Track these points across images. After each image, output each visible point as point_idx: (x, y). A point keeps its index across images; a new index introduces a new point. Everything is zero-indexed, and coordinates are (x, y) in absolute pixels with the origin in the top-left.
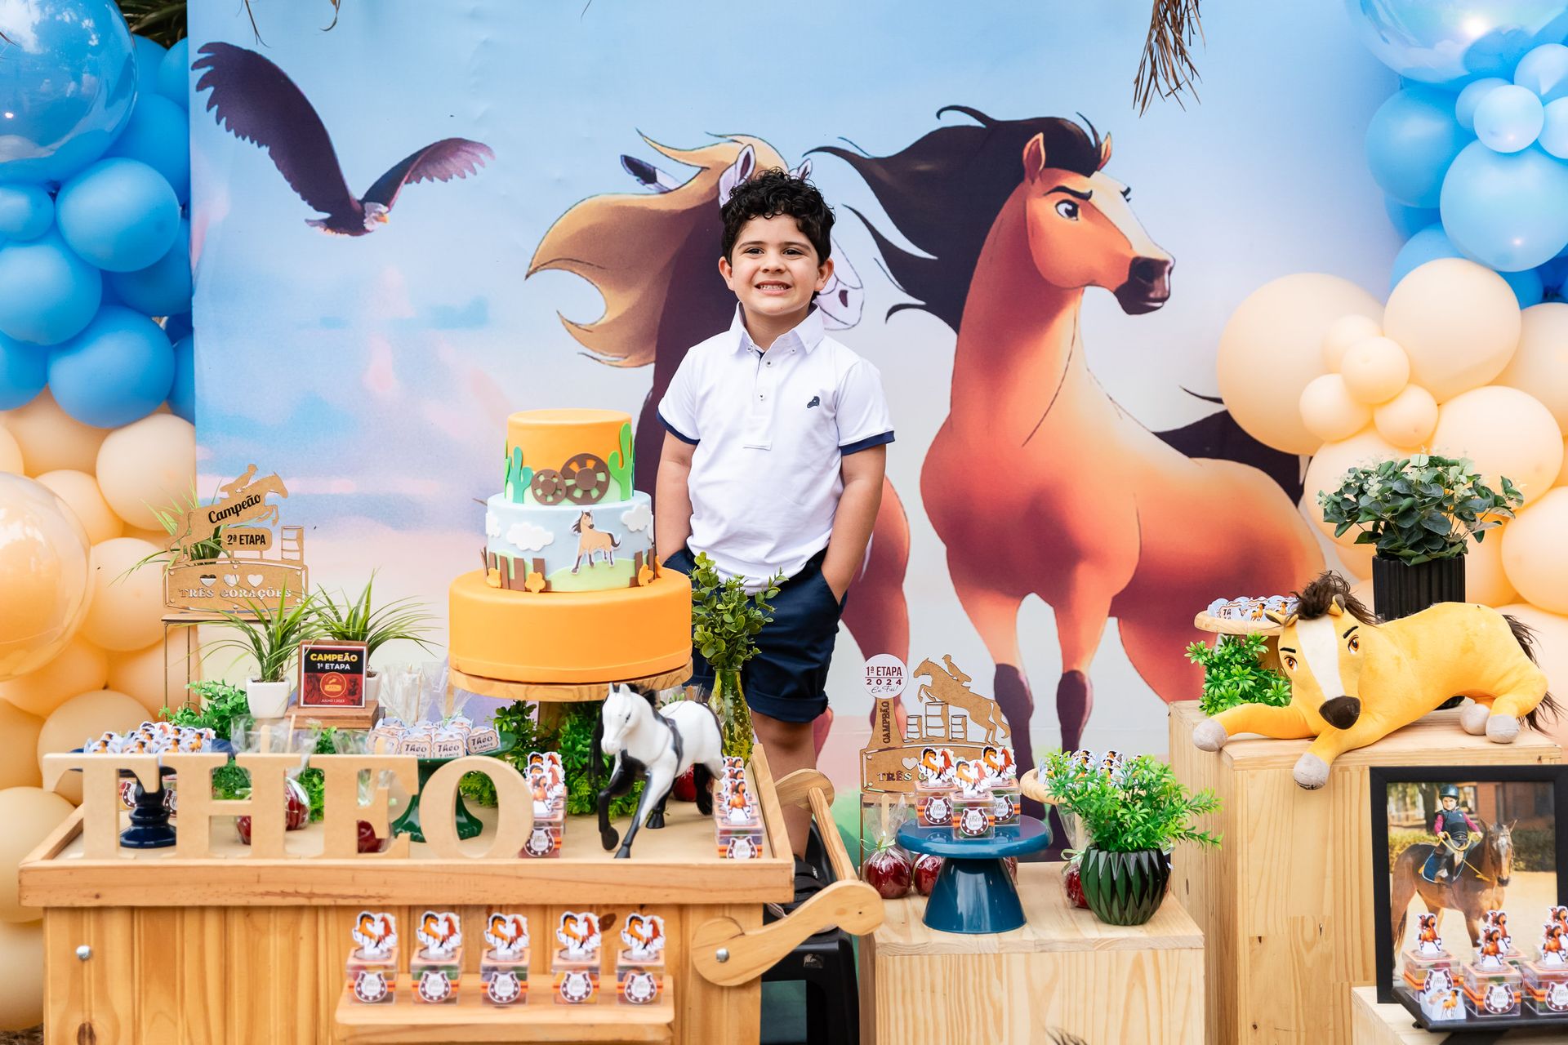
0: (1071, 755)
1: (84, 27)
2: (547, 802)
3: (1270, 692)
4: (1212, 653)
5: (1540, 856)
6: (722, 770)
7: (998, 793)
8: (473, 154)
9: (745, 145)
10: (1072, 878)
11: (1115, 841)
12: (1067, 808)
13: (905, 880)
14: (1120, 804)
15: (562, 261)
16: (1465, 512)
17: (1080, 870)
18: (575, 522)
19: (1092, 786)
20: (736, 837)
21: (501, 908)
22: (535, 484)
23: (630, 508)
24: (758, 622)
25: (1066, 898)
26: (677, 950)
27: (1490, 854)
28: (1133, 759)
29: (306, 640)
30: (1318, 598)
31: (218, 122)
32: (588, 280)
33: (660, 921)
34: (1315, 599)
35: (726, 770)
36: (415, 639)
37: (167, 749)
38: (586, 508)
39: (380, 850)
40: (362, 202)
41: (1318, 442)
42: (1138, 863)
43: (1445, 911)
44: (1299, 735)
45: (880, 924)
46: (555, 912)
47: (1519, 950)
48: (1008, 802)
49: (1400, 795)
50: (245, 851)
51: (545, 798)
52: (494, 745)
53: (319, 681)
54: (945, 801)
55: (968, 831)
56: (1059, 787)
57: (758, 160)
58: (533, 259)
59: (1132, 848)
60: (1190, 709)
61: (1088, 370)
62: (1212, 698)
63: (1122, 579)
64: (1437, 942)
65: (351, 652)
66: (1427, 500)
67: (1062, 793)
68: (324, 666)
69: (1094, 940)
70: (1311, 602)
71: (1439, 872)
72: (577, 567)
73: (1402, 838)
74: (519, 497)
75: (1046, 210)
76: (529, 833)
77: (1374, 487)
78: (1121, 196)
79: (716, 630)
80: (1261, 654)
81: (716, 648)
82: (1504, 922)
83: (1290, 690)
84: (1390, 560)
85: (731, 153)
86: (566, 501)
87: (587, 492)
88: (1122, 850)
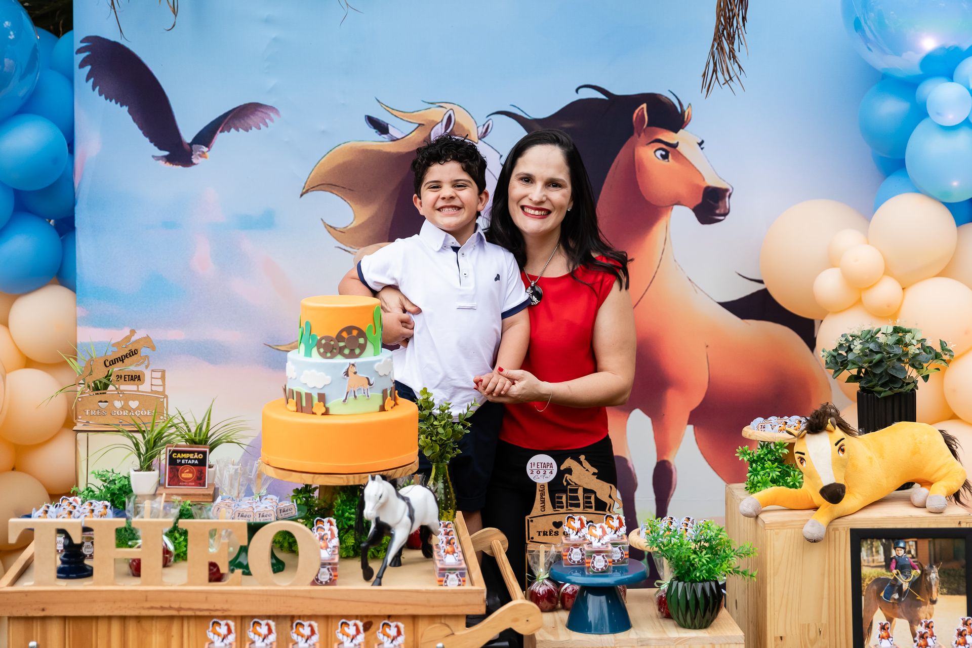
0: (661, 520)
1: (5, 26)
2: (329, 550)
3: (789, 479)
4: (753, 453)
5: (956, 585)
6: (439, 530)
7: (614, 545)
8: (266, 113)
9: (448, 109)
10: (661, 599)
11: (689, 575)
12: (658, 554)
13: (554, 600)
14: (692, 552)
15: (325, 186)
16: (916, 363)
17: (667, 594)
18: (344, 370)
19: (674, 540)
20: (450, 573)
21: (300, 617)
22: (319, 345)
23: (380, 361)
24: (460, 433)
25: (657, 612)
26: (411, 644)
27: (925, 584)
28: (701, 522)
29: (169, 445)
30: (819, 421)
31: (94, 90)
32: (343, 199)
33: (401, 625)
34: (817, 421)
35: (442, 530)
36: (238, 443)
37: (86, 516)
38: (352, 361)
39: (223, 580)
40: (191, 144)
41: (825, 312)
42: (703, 589)
43: (896, 620)
44: (807, 507)
45: (540, 628)
46: (334, 621)
47: (942, 645)
48: (621, 550)
49: (869, 547)
50: (137, 581)
51: (327, 547)
52: (293, 514)
53: (178, 471)
54: (581, 549)
55: (595, 569)
56: (653, 541)
57: (456, 120)
58: (305, 184)
59: (699, 580)
60: (739, 489)
61: (675, 261)
62: (753, 483)
63: (697, 399)
64: (890, 639)
65: (199, 452)
66: (891, 355)
67: (655, 545)
68: (181, 461)
69: (674, 638)
70: (815, 423)
71: (893, 595)
72: (346, 399)
73: (870, 573)
74: (308, 353)
75: (648, 155)
76: (317, 570)
77: (857, 346)
78: (698, 146)
79: (433, 438)
80: (783, 454)
81: (433, 450)
82: (932, 627)
83: (802, 478)
84: (868, 393)
85: (438, 115)
86: (339, 357)
87: (352, 351)
88: (693, 581)
